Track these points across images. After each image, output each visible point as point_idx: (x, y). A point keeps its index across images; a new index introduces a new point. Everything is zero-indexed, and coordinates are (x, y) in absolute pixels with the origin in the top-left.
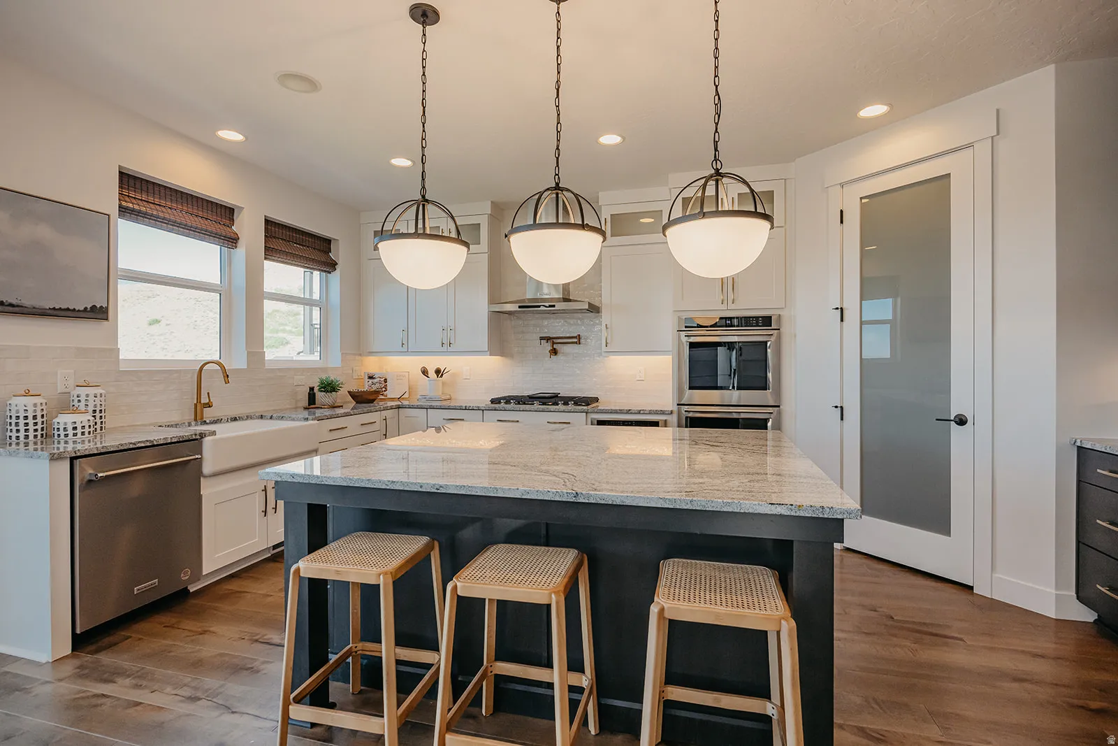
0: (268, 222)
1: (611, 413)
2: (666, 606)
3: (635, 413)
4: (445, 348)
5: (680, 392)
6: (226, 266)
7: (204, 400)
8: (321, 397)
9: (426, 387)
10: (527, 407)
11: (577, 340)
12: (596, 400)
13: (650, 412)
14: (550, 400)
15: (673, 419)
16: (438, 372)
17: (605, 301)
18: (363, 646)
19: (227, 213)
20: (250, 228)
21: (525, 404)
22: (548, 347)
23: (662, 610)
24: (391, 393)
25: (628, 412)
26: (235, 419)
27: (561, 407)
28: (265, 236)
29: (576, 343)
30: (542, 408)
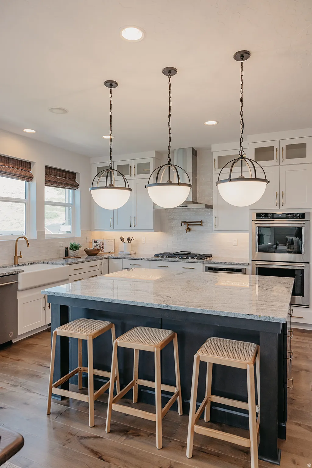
0: (47, 167)
1: (216, 264)
2: (200, 355)
3: (228, 264)
4: (132, 228)
5: (253, 254)
6: (28, 190)
7: (19, 255)
8: (71, 252)
9: (123, 247)
10: (173, 259)
11: (201, 223)
12: (211, 256)
13: (237, 264)
14: (185, 255)
15: (249, 269)
16: (129, 239)
17: (214, 203)
18: (83, 368)
19: (28, 165)
20: (38, 172)
21: (172, 258)
22: (185, 227)
23: (199, 357)
24: (105, 250)
25: (225, 263)
26: (32, 264)
27: (190, 260)
28: (45, 174)
29: (200, 225)
30: (180, 260)
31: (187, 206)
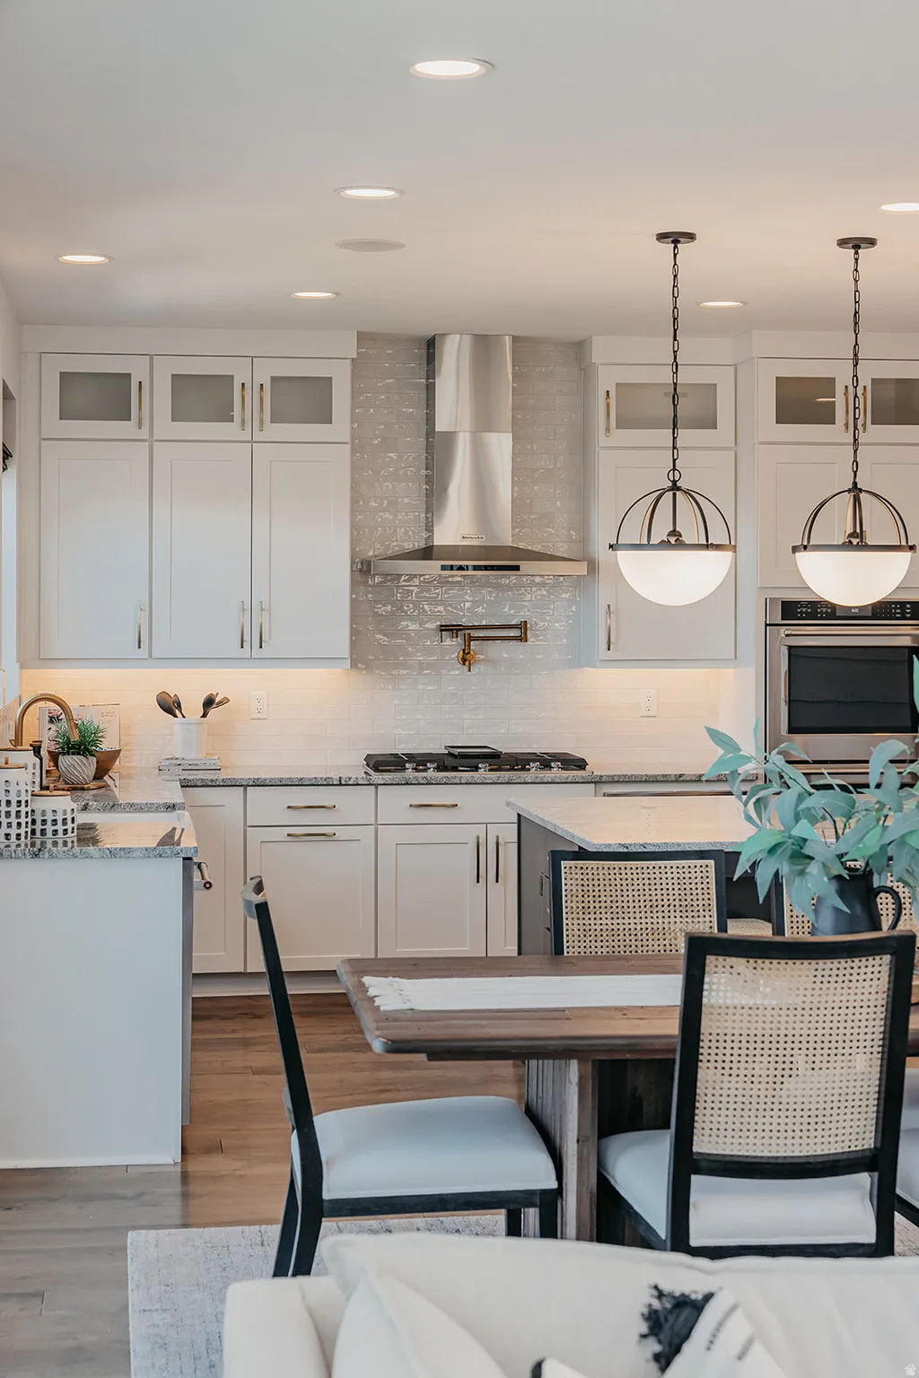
4: (246, 652)
11: (521, 632)
21: (457, 769)
27: (536, 773)
29: (516, 638)
30: (494, 775)
31: (517, 568)
